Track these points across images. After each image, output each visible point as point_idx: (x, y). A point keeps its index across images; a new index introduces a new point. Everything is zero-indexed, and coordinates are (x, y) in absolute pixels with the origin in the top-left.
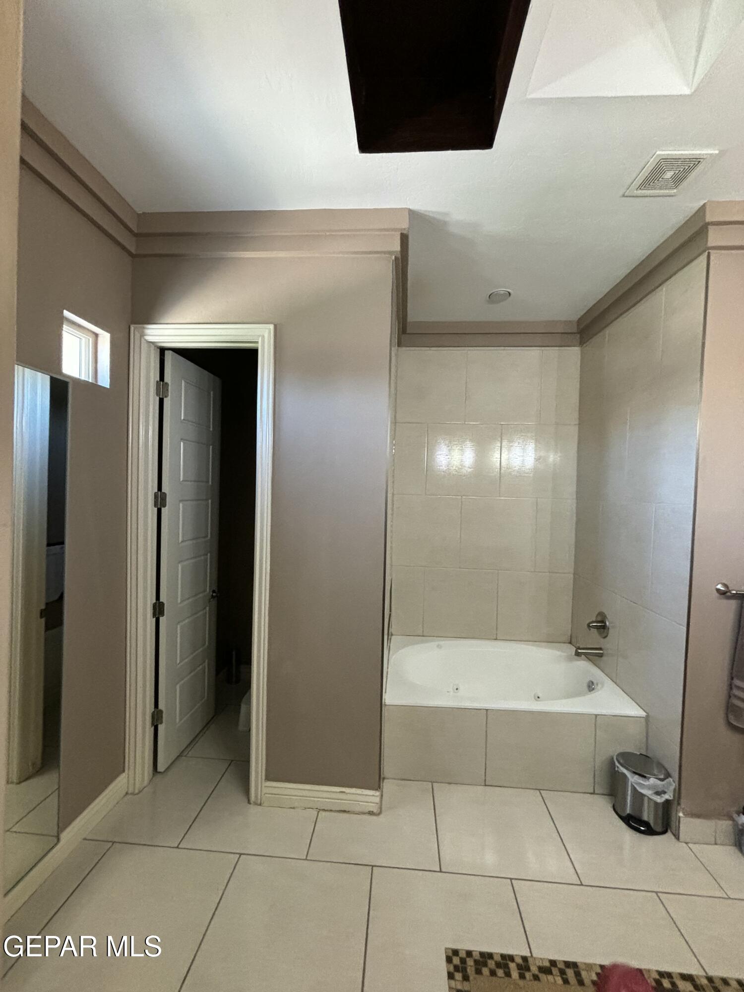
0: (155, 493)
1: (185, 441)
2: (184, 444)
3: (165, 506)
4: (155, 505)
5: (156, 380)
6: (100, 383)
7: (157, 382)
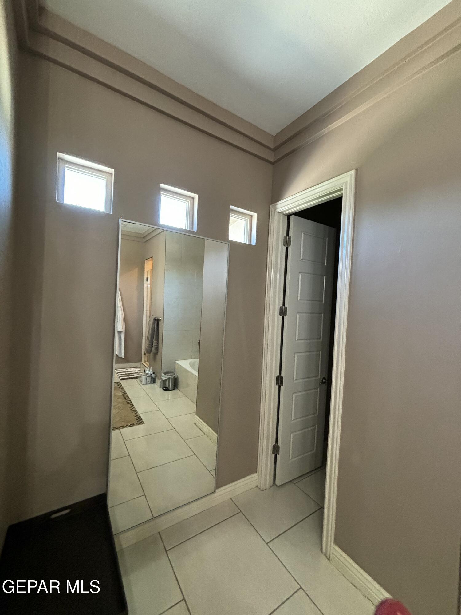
0: (281, 307)
1: (303, 274)
2: (301, 275)
3: (286, 315)
4: (280, 315)
5: (284, 236)
6: (252, 244)
7: (285, 237)
